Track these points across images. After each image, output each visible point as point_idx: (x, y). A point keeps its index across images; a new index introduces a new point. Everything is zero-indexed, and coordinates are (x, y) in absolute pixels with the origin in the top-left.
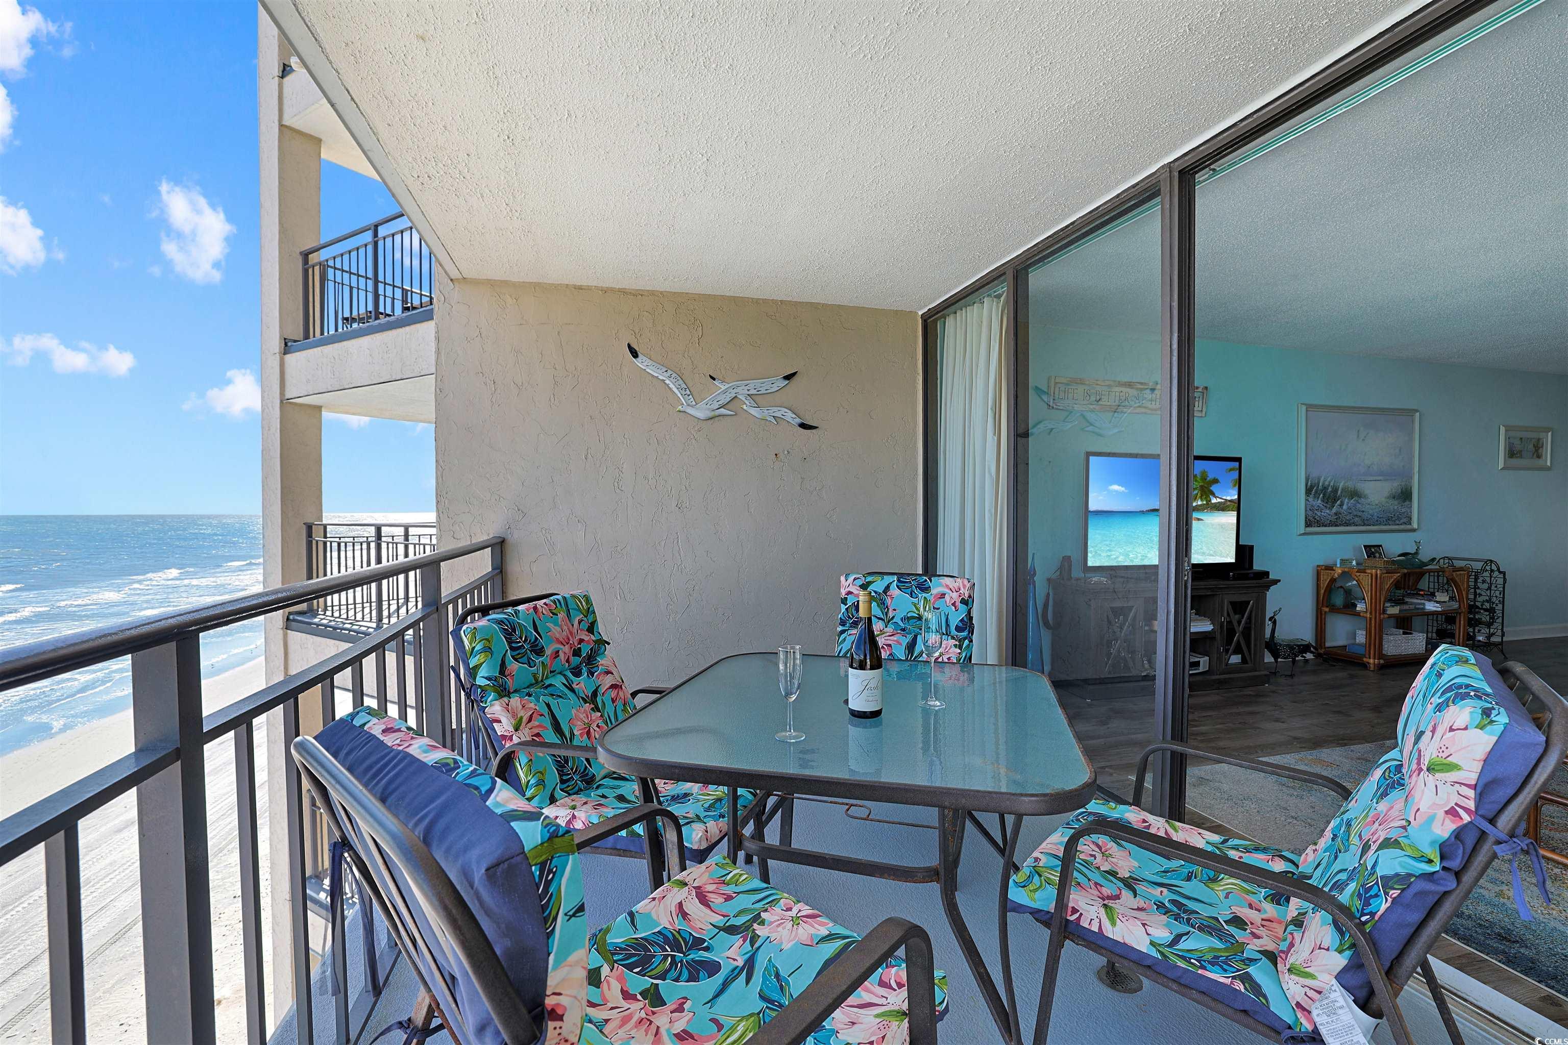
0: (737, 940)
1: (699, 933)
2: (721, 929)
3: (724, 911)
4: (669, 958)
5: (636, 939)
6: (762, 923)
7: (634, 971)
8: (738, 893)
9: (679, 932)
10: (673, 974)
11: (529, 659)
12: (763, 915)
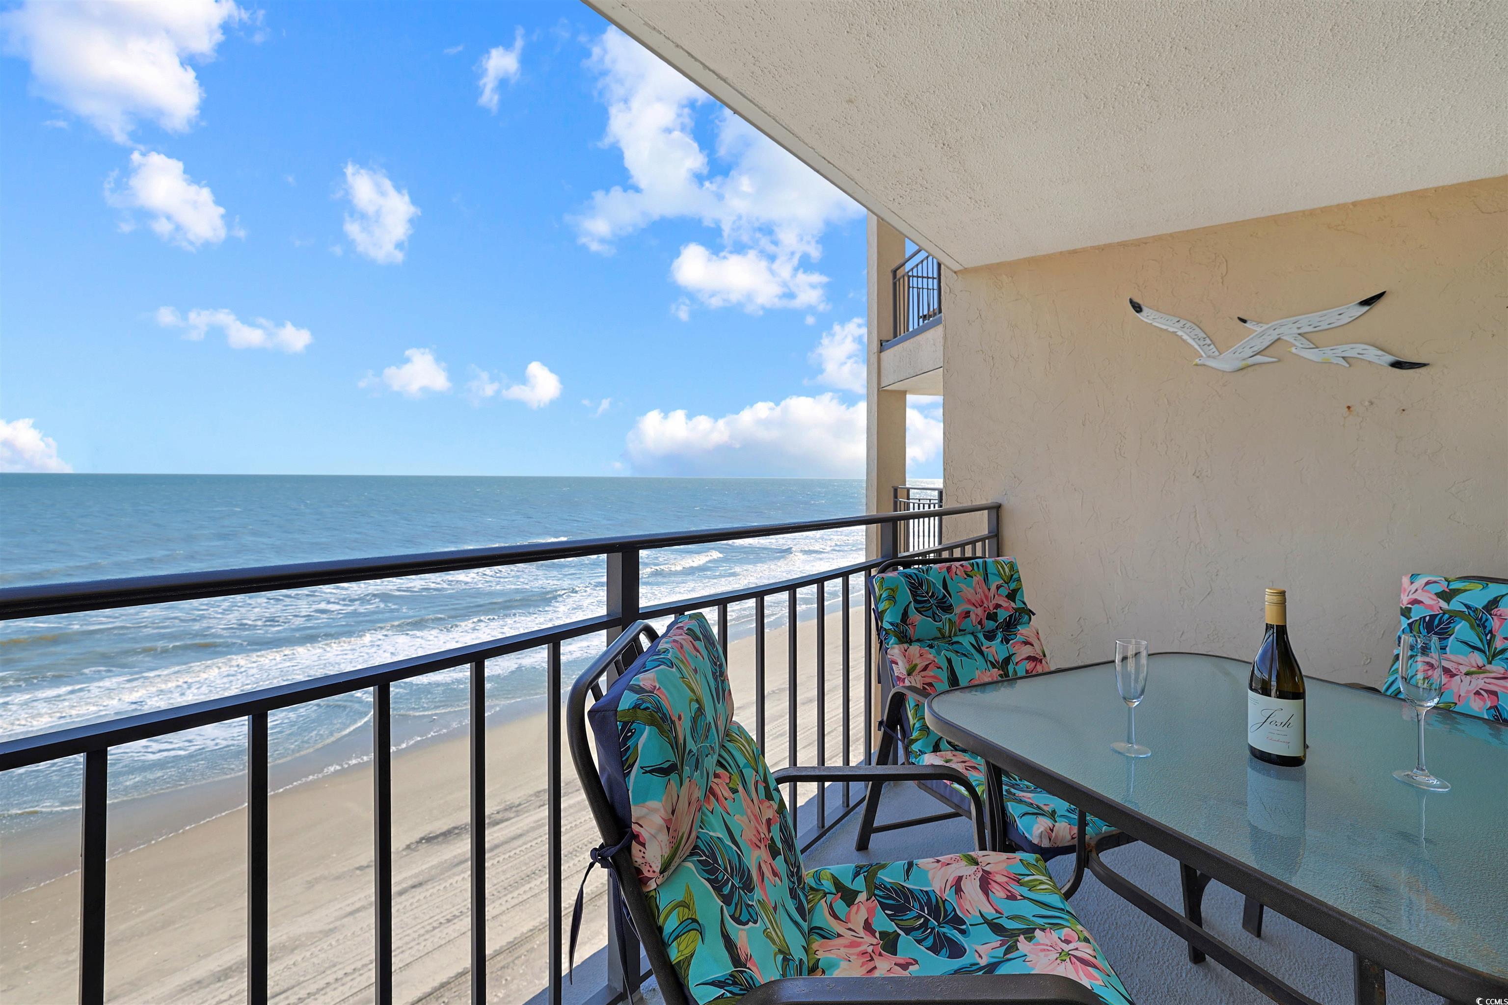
0: (995, 940)
1: (963, 913)
2: (986, 921)
3: (1000, 908)
4: (922, 919)
5: (903, 887)
6: (1030, 939)
7: (886, 912)
8: (1025, 898)
9: (944, 902)
10: (918, 934)
11: (934, 614)
12: (1038, 933)
